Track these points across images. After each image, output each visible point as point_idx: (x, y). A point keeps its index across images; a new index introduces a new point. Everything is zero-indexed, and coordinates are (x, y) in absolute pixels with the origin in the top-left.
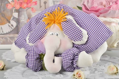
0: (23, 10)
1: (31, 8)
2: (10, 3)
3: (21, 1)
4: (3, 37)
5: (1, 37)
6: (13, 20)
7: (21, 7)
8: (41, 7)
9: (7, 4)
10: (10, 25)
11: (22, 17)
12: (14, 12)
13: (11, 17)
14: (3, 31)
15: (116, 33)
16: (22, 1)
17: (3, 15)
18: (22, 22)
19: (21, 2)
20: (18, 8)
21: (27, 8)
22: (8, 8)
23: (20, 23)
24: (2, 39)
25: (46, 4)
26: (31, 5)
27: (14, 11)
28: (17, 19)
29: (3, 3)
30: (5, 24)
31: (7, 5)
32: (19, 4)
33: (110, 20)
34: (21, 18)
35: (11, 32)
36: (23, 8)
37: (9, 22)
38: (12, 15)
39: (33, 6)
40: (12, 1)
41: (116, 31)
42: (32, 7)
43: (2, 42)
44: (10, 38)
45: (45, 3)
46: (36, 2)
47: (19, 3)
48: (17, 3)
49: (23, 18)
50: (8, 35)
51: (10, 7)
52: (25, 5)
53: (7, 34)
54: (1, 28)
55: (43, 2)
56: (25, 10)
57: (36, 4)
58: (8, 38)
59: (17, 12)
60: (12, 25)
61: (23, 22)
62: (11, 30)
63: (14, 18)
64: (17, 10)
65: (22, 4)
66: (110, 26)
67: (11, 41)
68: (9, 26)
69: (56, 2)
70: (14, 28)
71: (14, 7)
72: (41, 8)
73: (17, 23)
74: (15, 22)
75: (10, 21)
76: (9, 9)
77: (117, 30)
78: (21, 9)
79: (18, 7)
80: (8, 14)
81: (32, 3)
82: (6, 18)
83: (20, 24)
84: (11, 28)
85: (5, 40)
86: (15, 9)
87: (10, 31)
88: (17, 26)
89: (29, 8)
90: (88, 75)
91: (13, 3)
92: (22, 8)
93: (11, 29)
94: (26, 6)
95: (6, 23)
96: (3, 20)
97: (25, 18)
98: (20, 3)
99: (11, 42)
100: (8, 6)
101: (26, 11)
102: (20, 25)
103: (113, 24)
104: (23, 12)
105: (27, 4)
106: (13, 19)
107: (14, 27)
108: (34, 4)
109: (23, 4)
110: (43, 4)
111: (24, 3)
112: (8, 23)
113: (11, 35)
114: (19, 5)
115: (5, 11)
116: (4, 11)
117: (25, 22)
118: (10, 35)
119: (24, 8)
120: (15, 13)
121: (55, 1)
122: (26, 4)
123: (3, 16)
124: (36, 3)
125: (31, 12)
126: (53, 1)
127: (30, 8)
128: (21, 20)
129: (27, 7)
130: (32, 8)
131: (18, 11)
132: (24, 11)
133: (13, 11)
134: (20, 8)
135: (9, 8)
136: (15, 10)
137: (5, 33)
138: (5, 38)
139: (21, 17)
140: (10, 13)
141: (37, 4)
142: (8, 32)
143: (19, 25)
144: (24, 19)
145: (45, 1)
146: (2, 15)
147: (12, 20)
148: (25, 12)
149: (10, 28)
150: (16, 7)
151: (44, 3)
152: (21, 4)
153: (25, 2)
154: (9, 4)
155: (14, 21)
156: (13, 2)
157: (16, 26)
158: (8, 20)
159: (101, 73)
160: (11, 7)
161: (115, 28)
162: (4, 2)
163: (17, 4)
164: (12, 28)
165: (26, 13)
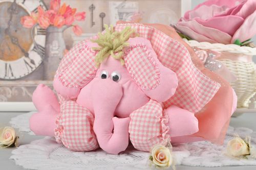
0: (56, 29)
1: (73, 27)
2: (28, 15)
3: (52, 11)
4: (13, 87)
5: (9, 87)
6: (35, 50)
7: (51, 23)
8: (93, 24)
9: (23, 16)
10: (28, 61)
11: (54, 45)
12: (38, 34)
13: (30, 45)
14: (12, 74)
15: (248, 76)
16: (55, 11)
17: (14, 39)
18: (54, 54)
19: (51, 13)
20: (47, 27)
21: (64, 27)
22: (25, 26)
23: (48, 57)
24: (11, 89)
25: (104, 19)
26: (73, 20)
27: (38, 32)
28: (44, 48)
29: (14, 16)
30: (18, 58)
31: (24, 20)
32: (49, 18)
33: (236, 50)
34: (51, 47)
35: (30, 75)
36: (57, 25)
37: (27, 55)
38: (32, 41)
39: (77, 22)
40: (33, 11)
41: (248, 73)
42: (74, 24)
43: (9, 96)
44: (27, 88)
45: (102, 16)
46: (84, 13)
47: (48, 15)
48: (44, 15)
49: (55, 47)
50: (23, 83)
51: (28, 23)
52: (60, 20)
53: (20, 79)
54: (10, 66)
55: (99, 14)
56: (60, 30)
57: (83, 18)
58: (23, 88)
59: (44, 34)
60: (32, 62)
61: (55, 56)
62: (30, 72)
63: (37, 47)
64: (44, 29)
65: (54, 18)
66: (235, 63)
67: (29, 94)
68: (26, 63)
69: (124, 15)
70: (36, 68)
71: (38, 24)
72: (94, 26)
73: (42, 56)
74: (39, 54)
75: (29, 52)
76: (26, 28)
77: (249, 71)
78: (51, 28)
79: (45, 23)
80: (24, 38)
81: (74, 15)
82: (19, 46)
83: (49, 59)
84: (30, 67)
85: (16, 92)
86: (38, 27)
87: (27, 74)
88: (42, 64)
89: (68, 27)
90: (184, 158)
91: (35, 16)
92: (53, 25)
93: (30, 69)
94: (63, 22)
95: (21, 57)
96: (15, 50)
97: (59, 46)
98: (50, 15)
99: (29, 96)
100: (26, 21)
101: (63, 31)
102: (50, 61)
103: (242, 59)
104: (56, 34)
105: (65, 17)
106: (35, 47)
107: (37, 65)
108: (80, 17)
109: (56, 17)
110: (97, 18)
111: (59, 16)
112: (24, 57)
113: (30, 83)
114: (47, 19)
115: (18, 32)
116: (16, 31)
117: (59, 55)
118: (27, 81)
119: (59, 26)
120: (39, 36)
121: (123, 13)
122: (63, 17)
123: (15, 41)
124: (83, 16)
125: (73, 35)
126: (119, 13)
127: (71, 26)
128: (50, 50)
129: (65, 25)
130: (75, 27)
131: (45, 32)
132: (58, 32)
133: (36, 32)
134: (50, 25)
135: (28, 26)
136: (40, 29)
137: (18, 77)
138: (16, 89)
139: (52, 44)
140: (28, 37)
141: (85, 19)
142: (23, 76)
143: (47, 61)
144: (57, 50)
145: (103, 13)
146: (12, 40)
147: (33, 50)
148: (60, 34)
149: (27, 68)
150: (41, 23)
151: (100, 16)
152: (52, 17)
153: (60, 13)
154: (27, 17)
155: (36, 54)
156: (37, 12)
157: (40, 63)
158: (25, 49)
159: (216, 155)
160: (31, 24)
161: (247, 67)
162: (16, 12)
163: (44, 18)
164: (32, 68)
165: (63, 37)
